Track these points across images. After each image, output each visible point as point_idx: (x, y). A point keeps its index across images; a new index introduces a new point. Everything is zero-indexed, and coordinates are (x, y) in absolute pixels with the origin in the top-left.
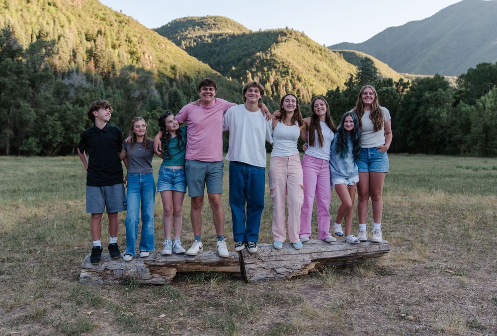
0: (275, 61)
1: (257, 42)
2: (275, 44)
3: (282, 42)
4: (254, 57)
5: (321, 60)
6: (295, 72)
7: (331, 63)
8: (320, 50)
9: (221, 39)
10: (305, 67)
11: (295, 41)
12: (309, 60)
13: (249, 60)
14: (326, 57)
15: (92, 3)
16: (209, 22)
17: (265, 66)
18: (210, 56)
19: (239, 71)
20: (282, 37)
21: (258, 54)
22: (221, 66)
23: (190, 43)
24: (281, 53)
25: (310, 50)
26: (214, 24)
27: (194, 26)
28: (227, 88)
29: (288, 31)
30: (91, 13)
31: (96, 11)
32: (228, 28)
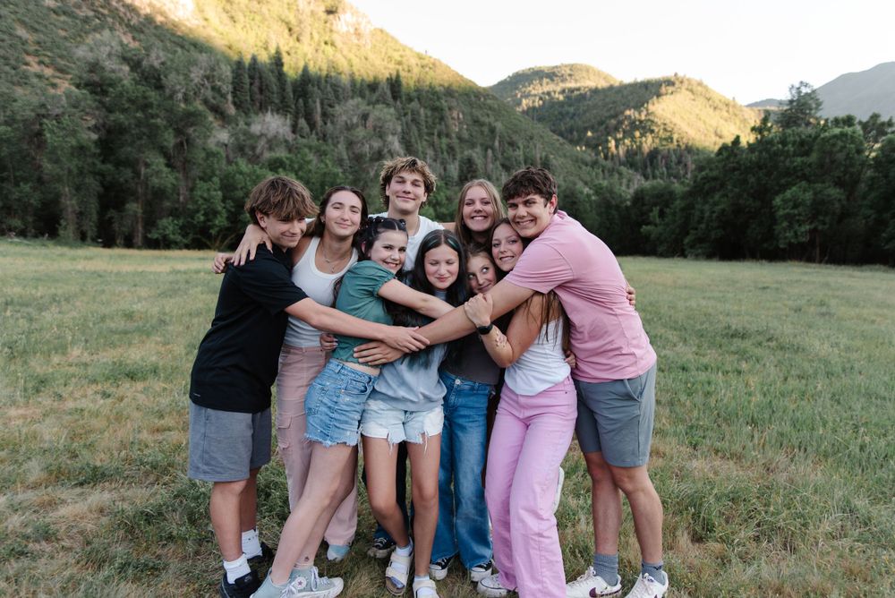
0: (652, 122)
1: (630, 98)
2: (655, 98)
3: (666, 94)
4: (621, 118)
5: (726, 120)
6: (682, 138)
7: (742, 126)
8: (727, 105)
9: (577, 95)
10: (700, 131)
11: (688, 92)
12: (707, 120)
13: (613, 122)
14: (736, 115)
15: (386, 42)
16: (563, 72)
17: (638, 129)
18: (561, 120)
19: (598, 138)
20: (668, 88)
21: (628, 113)
22: (575, 133)
23: (534, 102)
24: (663, 110)
25: (710, 106)
26: (570, 75)
27: (541, 79)
28: (572, 160)
29: (678, 79)
30: (383, 54)
31: (390, 52)
32: (589, 79)
